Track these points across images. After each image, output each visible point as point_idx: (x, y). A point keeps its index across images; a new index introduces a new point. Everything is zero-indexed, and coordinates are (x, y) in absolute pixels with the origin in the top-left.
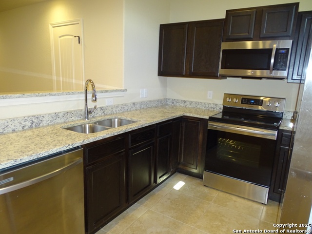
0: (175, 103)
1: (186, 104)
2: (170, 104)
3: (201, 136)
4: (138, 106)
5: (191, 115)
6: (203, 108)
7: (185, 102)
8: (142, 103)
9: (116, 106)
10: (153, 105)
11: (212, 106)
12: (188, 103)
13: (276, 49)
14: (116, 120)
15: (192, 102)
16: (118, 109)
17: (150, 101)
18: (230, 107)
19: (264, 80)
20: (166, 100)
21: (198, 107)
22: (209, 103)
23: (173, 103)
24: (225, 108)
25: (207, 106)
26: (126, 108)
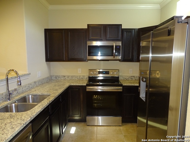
0: (57, 78)
1: (65, 78)
2: (54, 79)
3: (81, 96)
4: (37, 84)
5: (75, 84)
6: (77, 79)
7: (64, 76)
8: (39, 81)
9: (25, 86)
10: (45, 81)
11: (82, 77)
12: (66, 77)
13: (115, 46)
14: (30, 96)
15: (69, 76)
16: (26, 88)
17: (43, 79)
18: (92, 77)
19: (109, 61)
20: (51, 76)
21: (73, 78)
22: (80, 76)
23: (56, 78)
24: (89, 77)
25: (79, 77)
26: (31, 86)
